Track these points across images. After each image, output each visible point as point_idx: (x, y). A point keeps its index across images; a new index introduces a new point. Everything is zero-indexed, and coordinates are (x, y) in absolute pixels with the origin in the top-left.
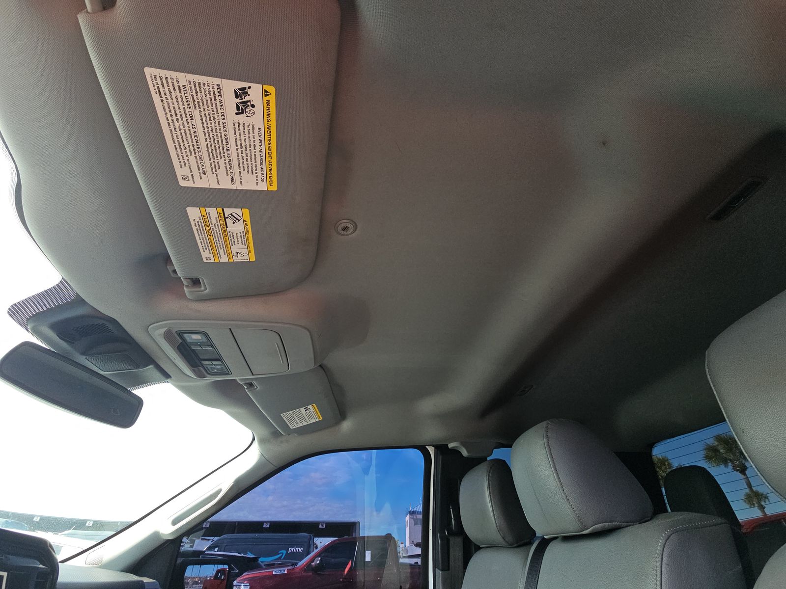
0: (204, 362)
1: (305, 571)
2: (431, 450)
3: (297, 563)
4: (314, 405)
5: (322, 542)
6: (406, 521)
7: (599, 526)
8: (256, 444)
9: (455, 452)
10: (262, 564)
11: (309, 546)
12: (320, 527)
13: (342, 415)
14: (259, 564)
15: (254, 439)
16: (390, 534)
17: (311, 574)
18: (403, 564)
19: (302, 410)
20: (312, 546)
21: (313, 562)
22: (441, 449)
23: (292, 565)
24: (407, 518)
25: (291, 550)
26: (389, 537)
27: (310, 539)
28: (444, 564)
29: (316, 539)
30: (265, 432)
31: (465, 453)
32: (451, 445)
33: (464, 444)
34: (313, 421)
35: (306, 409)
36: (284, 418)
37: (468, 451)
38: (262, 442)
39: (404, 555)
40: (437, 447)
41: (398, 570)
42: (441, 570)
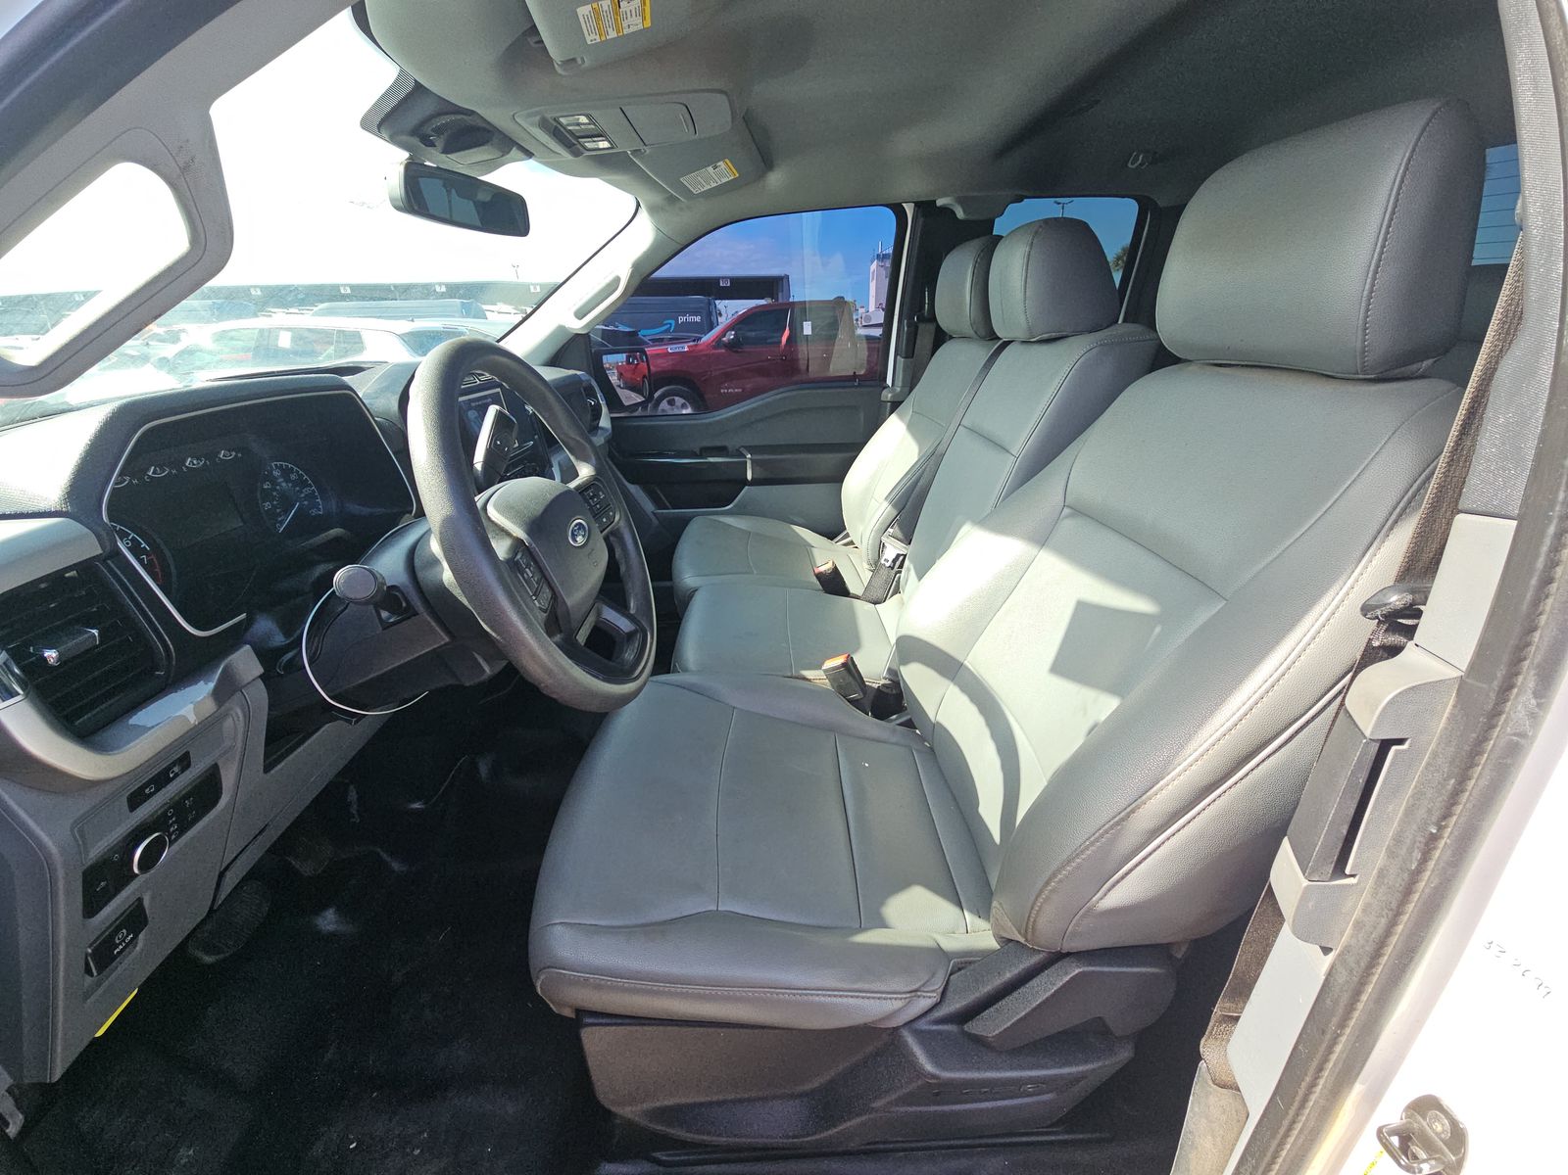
0: (580, 140)
1: (715, 348)
2: (909, 209)
3: (700, 338)
4: (727, 160)
5: (731, 309)
6: (872, 270)
7: (1045, 336)
8: (643, 214)
9: (947, 211)
10: (646, 339)
11: (710, 314)
12: (721, 285)
13: (767, 162)
14: (640, 339)
15: (638, 205)
16: (843, 298)
17: (723, 351)
18: (860, 336)
19: (710, 169)
20: (714, 313)
21: (724, 336)
22: (925, 207)
23: (694, 341)
24: (874, 266)
25: (681, 319)
26: (840, 302)
27: (710, 304)
28: (909, 350)
29: (717, 302)
30: (657, 198)
31: (960, 214)
32: (940, 202)
33: (961, 201)
34: (724, 180)
35: (715, 168)
36: (685, 183)
37: (964, 212)
38: (653, 210)
39: (864, 324)
40: (918, 205)
41: (854, 344)
42: (905, 358)
